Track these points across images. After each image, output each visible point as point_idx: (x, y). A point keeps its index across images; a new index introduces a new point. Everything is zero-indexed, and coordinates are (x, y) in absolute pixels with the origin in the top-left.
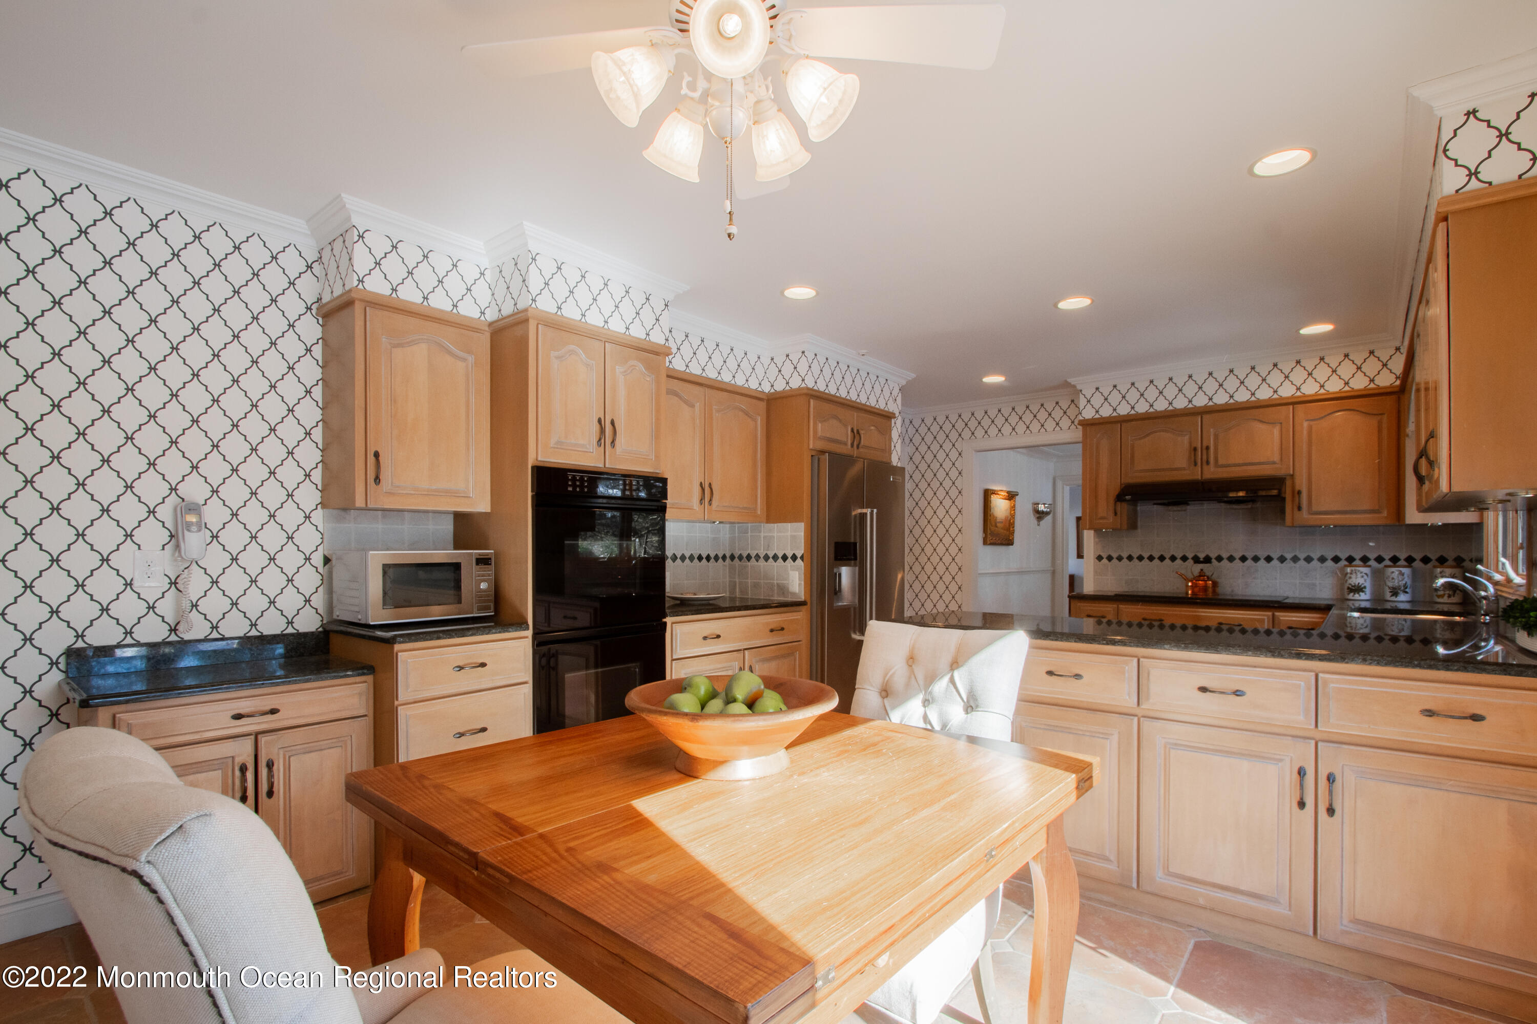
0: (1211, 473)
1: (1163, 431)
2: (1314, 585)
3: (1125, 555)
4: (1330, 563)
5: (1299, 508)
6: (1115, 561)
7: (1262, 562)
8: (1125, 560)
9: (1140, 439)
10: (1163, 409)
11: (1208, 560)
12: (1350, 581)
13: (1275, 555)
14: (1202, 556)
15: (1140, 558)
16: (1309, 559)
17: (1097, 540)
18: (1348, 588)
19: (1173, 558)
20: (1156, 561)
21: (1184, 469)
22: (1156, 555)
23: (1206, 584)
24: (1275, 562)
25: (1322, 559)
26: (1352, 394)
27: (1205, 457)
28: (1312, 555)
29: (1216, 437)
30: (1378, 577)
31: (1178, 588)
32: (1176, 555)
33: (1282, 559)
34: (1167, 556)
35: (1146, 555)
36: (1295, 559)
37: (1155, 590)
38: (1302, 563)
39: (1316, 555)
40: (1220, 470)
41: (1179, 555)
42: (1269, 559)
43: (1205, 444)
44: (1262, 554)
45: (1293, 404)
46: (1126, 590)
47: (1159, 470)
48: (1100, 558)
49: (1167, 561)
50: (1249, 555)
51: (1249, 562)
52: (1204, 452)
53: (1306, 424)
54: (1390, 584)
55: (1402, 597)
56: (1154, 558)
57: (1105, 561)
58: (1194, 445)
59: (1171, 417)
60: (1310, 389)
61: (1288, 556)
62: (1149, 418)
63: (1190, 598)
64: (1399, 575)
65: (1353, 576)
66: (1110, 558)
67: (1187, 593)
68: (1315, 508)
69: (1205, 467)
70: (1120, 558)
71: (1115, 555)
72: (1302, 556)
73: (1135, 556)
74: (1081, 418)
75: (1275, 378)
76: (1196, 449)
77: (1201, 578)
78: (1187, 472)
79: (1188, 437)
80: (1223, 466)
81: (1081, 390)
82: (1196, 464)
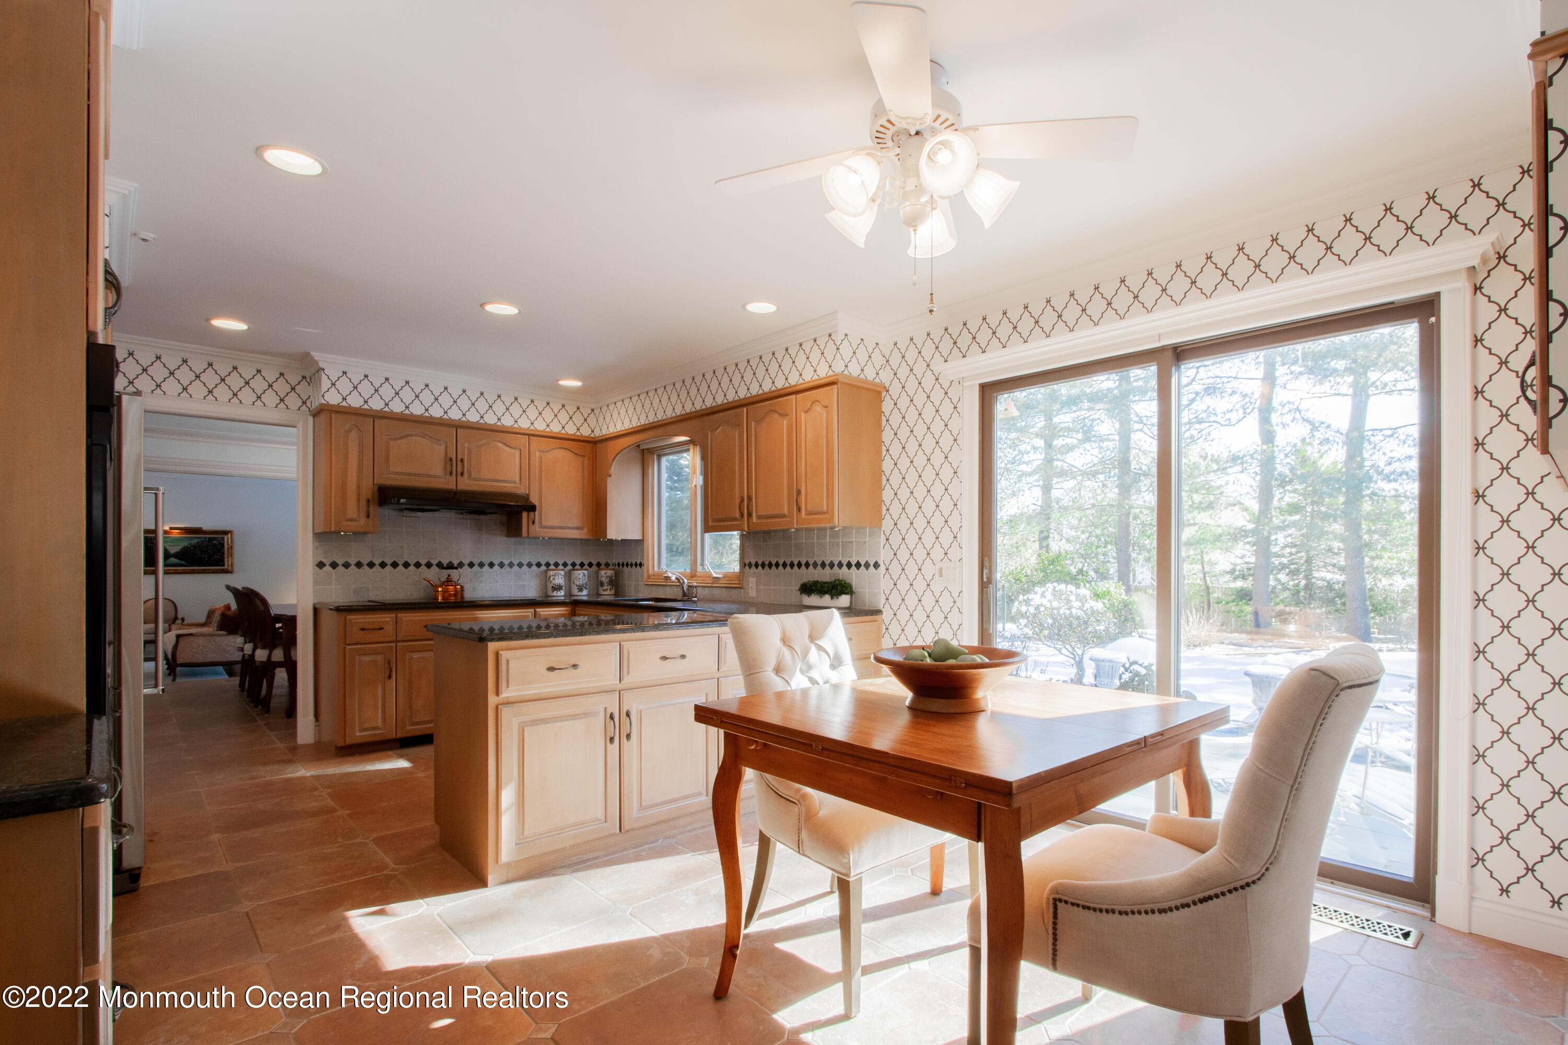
0: (465, 484)
1: (419, 436)
2: (524, 586)
3: (353, 561)
4: (534, 568)
5: (533, 522)
6: (341, 568)
7: (486, 567)
8: (353, 567)
9: (395, 439)
10: (420, 414)
11: (450, 566)
12: (554, 582)
13: (496, 562)
14: (445, 563)
15: (371, 565)
16: (520, 565)
17: (317, 544)
18: (553, 587)
19: (406, 565)
20: (389, 568)
21: (439, 477)
22: (389, 561)
23: (456, 588)
24: (496, 567)
25: (530, 565)
26: (567, 437)
27: (459, 469)
28: (523, 562)
29: (470, 451)
30: (568, 576)
31: (411, 595)
32: (409, 561)
33: (502, 565)
34: (401, 562)
35: (377, 562)
36: (511, 565)
37: (388, 598)
38: (516, 568)
39: (525, 562)
40: (472, 482)
41: (412, 561)
42: (491, 565)
43: (459, 457)
44: (486, 561)
45: (529, 435)
46: (354, 599)
47: (415, 475)
48: (321, 565)
49: (401, 568)
50: (476, 561)
51: (476, 568)
52: (459, 463)
53: (538, 454)
54: (578, 583)
55: (585, 592)
56: (387, 565)
57: (328, 568)
58: (449, 456)
59: (425, 423)
60: (540, 426)
61: (506, 562)
62: (402, 420)
63: (441, 603)
64: (581, 576)
65: (557, 577)
66: (334, 565)
67: (436, 598)
68: (544, 523)
69: (459, 478)
70: (347, 565)
71: (340, 561)
72: (516, 562)
73: (365, 562)
74: (323, 402)
75: (516, 410)
76: (451, 460)
77: (450, 583)
78: (443, 480)
79: (443, 446)
80: (475, 479)
81: (323, 370)
82: (451, 474)
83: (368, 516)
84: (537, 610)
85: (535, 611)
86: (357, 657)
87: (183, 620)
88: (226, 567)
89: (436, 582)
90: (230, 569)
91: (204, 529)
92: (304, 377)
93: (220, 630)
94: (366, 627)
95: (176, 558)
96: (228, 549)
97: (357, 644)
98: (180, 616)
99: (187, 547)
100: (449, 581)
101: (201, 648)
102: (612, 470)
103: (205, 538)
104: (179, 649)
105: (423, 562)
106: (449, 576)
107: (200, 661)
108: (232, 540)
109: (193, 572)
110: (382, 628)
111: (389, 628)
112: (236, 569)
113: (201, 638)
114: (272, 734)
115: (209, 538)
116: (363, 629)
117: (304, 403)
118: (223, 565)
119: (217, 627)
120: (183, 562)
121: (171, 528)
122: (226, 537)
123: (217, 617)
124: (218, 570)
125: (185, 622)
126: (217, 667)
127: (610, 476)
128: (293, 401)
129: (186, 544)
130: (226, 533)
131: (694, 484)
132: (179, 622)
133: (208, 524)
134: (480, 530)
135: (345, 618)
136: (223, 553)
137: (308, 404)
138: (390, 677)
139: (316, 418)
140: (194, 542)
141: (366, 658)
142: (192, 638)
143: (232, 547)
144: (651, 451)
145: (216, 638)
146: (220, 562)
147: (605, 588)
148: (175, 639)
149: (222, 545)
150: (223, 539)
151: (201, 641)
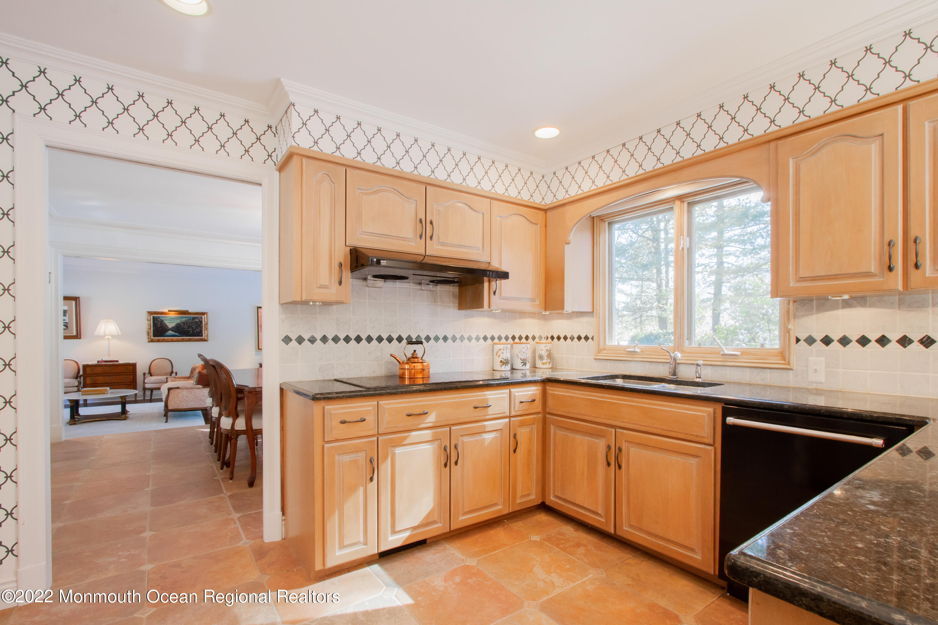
0: (433, 249)
2: (473, 360)
3: (318, 336)
5: (495, 293)
6: (307, 344)
7: (441, 341)
8: (319, 342)
9: (366, 194)
12: (502, 356)
14: (413, 337)
15: (336, 339)
17: (283, 316)
18: (501, 361)
19: (369, 339)
21: (408, 240)
22: (353, 335)
26: (522, 203)
27: (429, 233)
29: (438, 212)
31: (374, 371)
32: (372, 335)
34: (364, 337)
35: (342, 336)
40: (440, 247)
41: (375, 336)
42: (445, 339)
43: (429, 218)
45: (490, 198)
48: (286, 340)
49: (364, 342)
50: (432, 335)
52: (428, 224)
53: (498, 218)
54: (522, 357)
57: (294, 343)
59: (396, 177)
60: (500, 190)
62: (374, 172)
65: (505, 351)
66: (300, 340)
69: (428, 241)
70: (312, 340)
71: (306, 336)
72: (466, 336)
73: (330, 336)
74: (294, 144)
75: (479, 170)
76: (421, 221)
77: (416, 360)
78: (413, 244)
79: (413, 205)
80: (443, 244)
81: (294, 105)
82: (421, 236)
83: (340, 283)
84: (512, 390)
85: (510, 390)
86: (337, 457)
87: (176, 374)
88: (203, 337)
89: (403, 359)
90: (206, 338)
91: (190, 311)
92: (270, 127)
93: (198, 384)
94: (347, 420)
95: (173, 331)
96: (205, 325)
97: (337, 440)
98: (174, 372)
99: (179, 324)
100: (414, 356)
101: (185, 398)
102: (571, 237)
103: (191, 317)
104: (169, 398)
105: (385, 336)
106: (415, 351)
107: (184, 408)
108: (207, 318)
109: (183, 340)
110: (364, 420)
111: (371, 419)
112: (210, 338)
113: (185, 390)
114: (236, 516)
115: (193, 317)
116: (343, 422)
117: (270, 156)
118: (202, 336)
119: (196, 382)
120: (177, 334)
121: (169, 311)
122: (203, 317)
123: (196, 375)
124: (198, 339)
125: (178, 375)
126: (197, 411)
127: (568, 243)
128: (258, 152)
129: (178, 321)
130: (203, 314)
131: (681, 246)
132: (174, 375)
133: (192, 309)
134: (435, 302)
135: (324, 407)
136: (202, 327)
137: (274, 158)
138: (371, 479)
139: (281, 173)
140: (184, 320)
141: (347, 458)
142: (178, 390)
143: (207, 324)
144: (601, 218)
145: (195, 390)
146: (200, 334)
147: (545, 361)
148: (167, 391)
149: (201, 322)
150: (202, 317)
151: (185, 392)
